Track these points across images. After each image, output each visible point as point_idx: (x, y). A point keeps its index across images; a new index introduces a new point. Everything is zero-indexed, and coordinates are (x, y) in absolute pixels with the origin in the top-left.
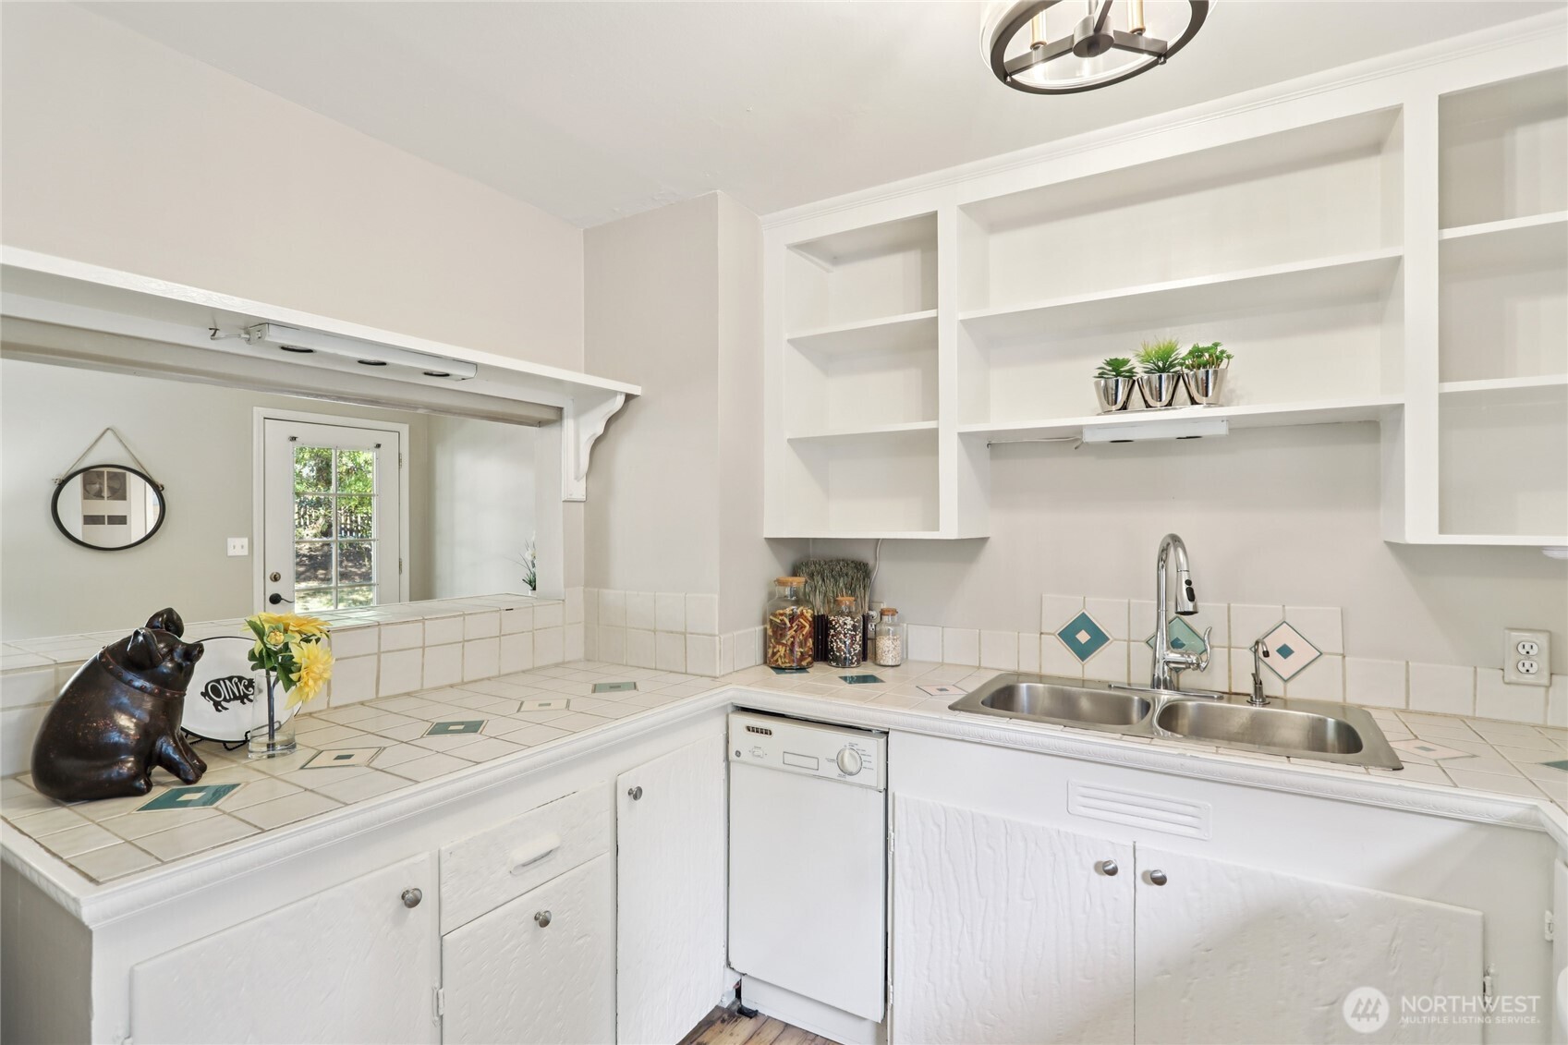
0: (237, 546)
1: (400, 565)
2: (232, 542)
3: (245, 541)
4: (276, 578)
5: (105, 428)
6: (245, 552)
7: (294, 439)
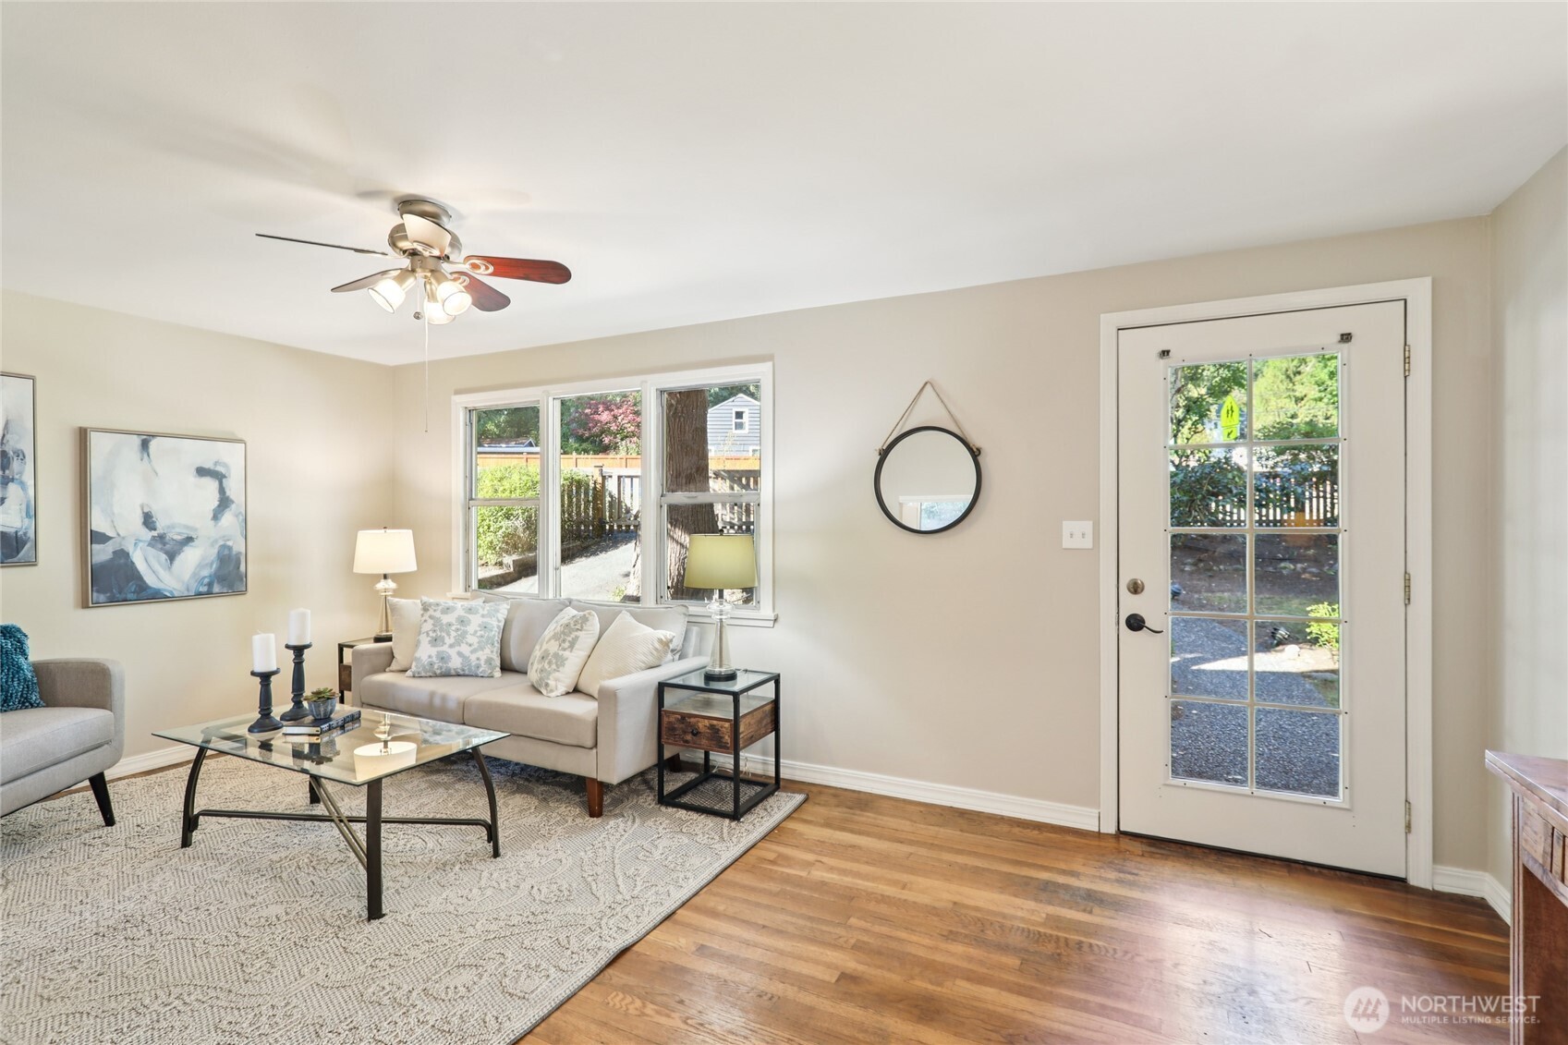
0: (1076, 533)
1: (1407, 587)
2: (1068, 526)
3: (1087, 526)
4: (1136, 588)
5: (924, 382)
6: (1088, 543)
7: (1165, 353)
